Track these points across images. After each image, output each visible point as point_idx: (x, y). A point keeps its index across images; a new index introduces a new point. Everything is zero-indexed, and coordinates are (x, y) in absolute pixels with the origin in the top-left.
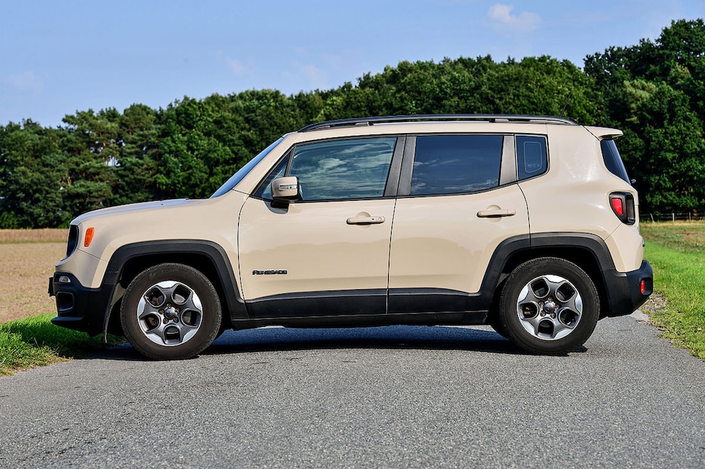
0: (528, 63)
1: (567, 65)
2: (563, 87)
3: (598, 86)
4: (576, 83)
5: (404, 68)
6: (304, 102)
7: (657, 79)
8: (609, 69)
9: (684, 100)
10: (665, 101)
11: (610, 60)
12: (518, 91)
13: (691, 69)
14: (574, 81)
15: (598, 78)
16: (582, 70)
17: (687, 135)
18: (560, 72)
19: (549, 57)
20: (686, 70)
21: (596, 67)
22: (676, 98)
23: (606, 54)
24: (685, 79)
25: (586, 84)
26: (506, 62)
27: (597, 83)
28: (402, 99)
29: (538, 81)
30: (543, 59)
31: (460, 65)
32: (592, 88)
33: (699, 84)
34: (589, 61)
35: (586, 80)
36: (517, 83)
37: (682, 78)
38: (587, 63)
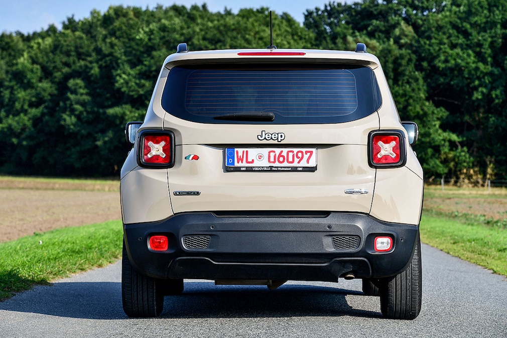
0: (246, 14)
1: (287, 18)
2: (282, 40)
3: (318, 42)
4: (296, 37)
5: (119, 12)
6: (7, 43)
7: (379, 36)
8: (330, 25)
9: (410, 60)
10: (391, 59)
11: (330, 16)
12: (236, 42)
13: (416, 27)
14: (293, 35)
15: (317, 33)
16: (302, 25)
17: (411, 97)
18: (278, 25)
19: (267, 9)
20: (410, 29)
21: (315, 22)
22: (402, 57)
23: (326, 10)
24: (410, 38)
25: (305, 39)
26: (222, 12)
27: (316, 39)
28: (112, 45)
29: (257, 33)
30: (262, 11)
31: (171, 13)
32: (311, 43)
33: (425, 43)
34: (309, 15)
35: (305, 35)
36: (235, 33)
37: (406, 36)
38: (306, 17)
